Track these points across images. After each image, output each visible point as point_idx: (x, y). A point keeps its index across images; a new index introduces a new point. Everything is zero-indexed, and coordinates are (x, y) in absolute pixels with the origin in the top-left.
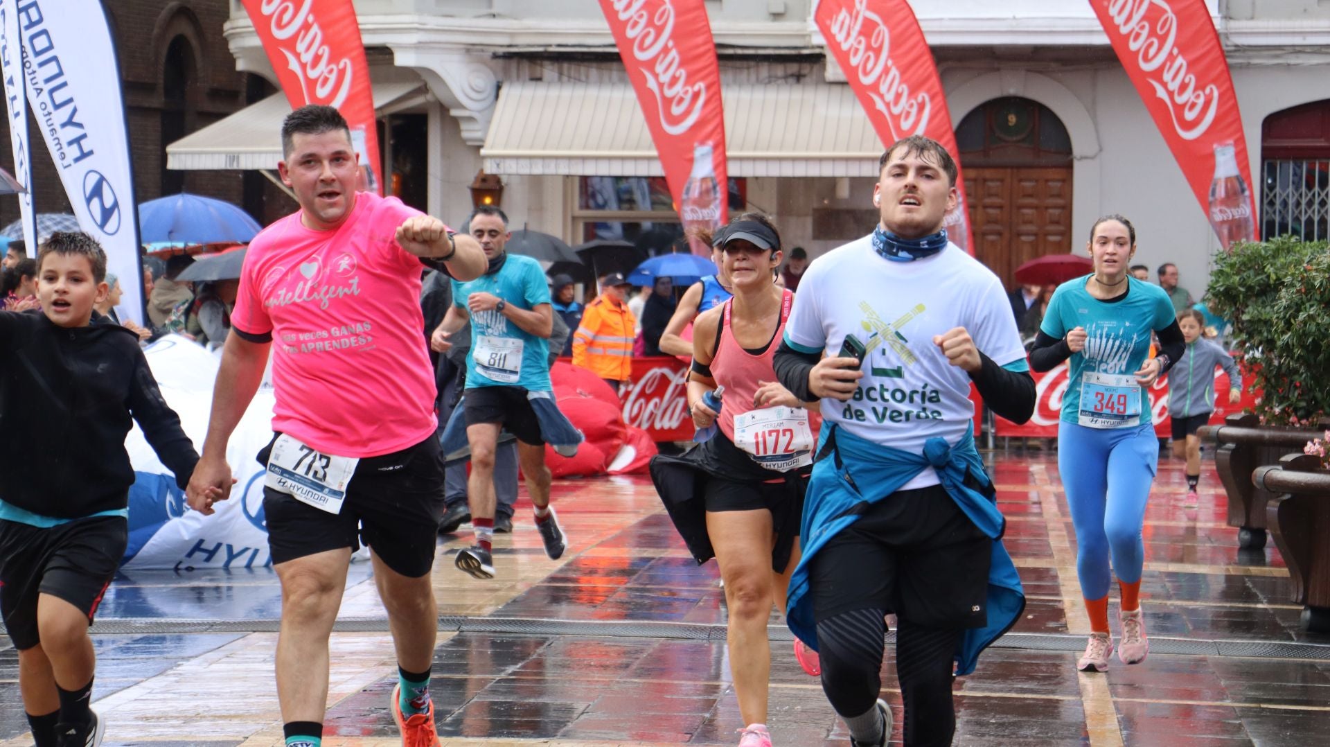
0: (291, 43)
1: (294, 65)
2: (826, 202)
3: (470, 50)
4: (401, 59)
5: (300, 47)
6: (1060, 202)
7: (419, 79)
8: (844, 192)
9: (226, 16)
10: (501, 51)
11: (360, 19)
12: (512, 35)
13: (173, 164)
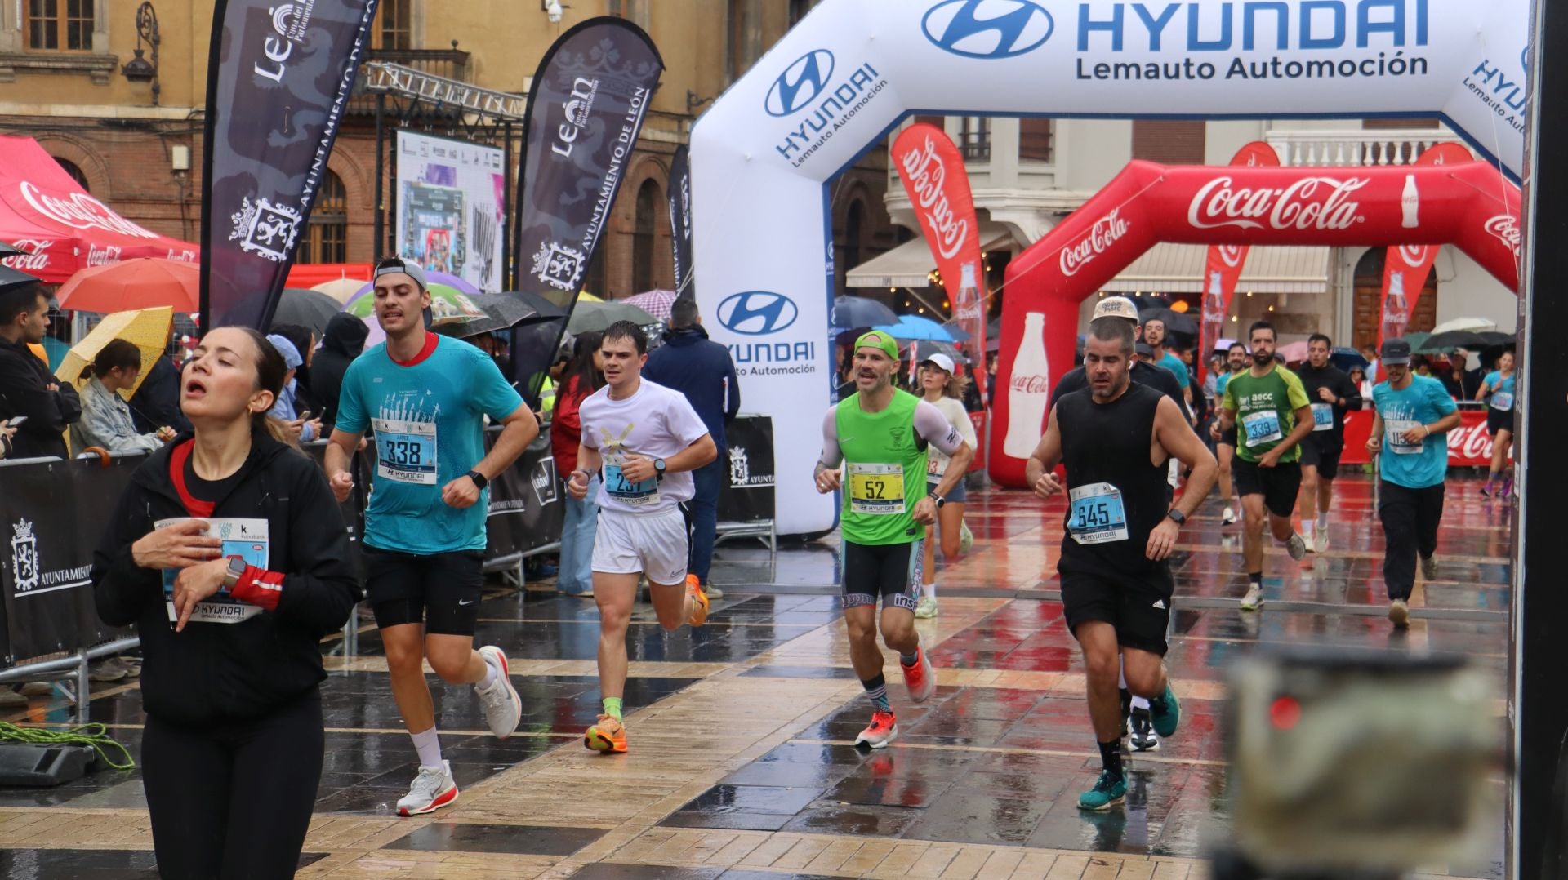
0: (931, 209)
1: (932, 224)
2: (1271, 309)
3: (1040, 212)
4: (995, 217)
5: (936, 212)
6: (1427, 309)
7: (1007, 229)
8: (1283, 302)
9: (884, 189)
10: (1059, 211)
11: (973, 191)
12: (1067, 200)
13: (850, 283)
